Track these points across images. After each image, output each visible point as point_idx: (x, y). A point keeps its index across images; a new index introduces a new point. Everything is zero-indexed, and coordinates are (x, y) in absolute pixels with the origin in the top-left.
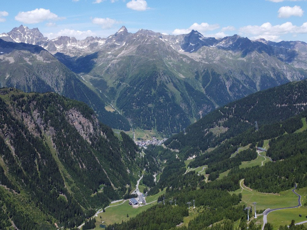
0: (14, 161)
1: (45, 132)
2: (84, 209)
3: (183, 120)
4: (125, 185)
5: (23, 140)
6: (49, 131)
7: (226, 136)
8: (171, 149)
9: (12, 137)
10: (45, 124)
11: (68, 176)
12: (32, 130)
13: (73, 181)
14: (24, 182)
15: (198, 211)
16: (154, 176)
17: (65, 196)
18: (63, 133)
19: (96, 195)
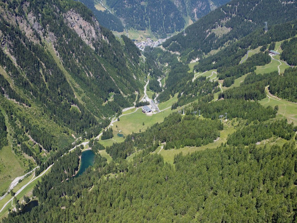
0: (18, 73)
1: (45, 39)
2: (97, 119)
3: (177, 19)
4: (134, 92)
5: (23, 49)
6: (49, 38)
7: (229, 37)
8: (171, 51)
9: (10, 46)
10: (44, 29)
11: (77, 86)
12: (31, 37)
13: (83, 91)
14: (33, 94)
15: (232, 125)
16: (159, 80)
17: (76, 106)
18: (65, 39)
19: (107, 104)
